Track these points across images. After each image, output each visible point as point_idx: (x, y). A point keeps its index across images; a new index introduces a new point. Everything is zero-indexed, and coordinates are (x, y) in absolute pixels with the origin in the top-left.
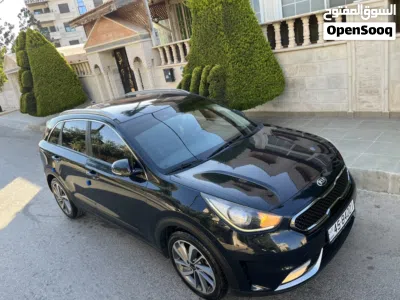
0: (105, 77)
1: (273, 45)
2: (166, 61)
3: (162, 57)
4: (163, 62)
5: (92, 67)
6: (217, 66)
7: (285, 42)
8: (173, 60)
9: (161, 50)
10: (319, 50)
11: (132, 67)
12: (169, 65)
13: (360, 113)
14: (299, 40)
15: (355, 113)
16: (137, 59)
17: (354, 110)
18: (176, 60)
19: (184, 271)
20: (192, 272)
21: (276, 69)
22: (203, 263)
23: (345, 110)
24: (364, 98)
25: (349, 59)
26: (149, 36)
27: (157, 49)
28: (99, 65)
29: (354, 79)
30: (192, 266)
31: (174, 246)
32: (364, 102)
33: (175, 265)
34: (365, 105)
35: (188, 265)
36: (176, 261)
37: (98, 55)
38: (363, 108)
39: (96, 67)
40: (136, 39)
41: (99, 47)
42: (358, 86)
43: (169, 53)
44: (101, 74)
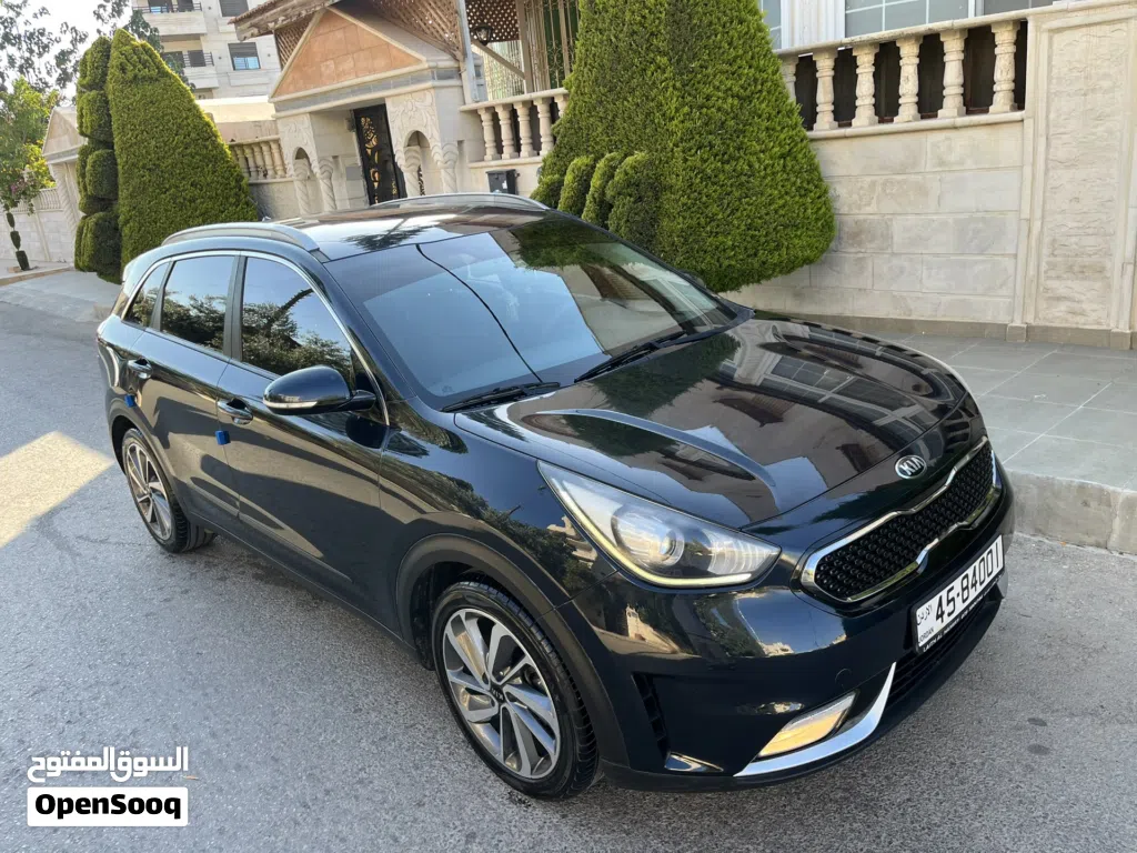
0: (323, 185)
1: (810, 118)
2: (499, 149)
3: (488, 135)
4: (490, 150)
5: (289, 154)
6: (639, 156)
7: (844, 111)
8: (517, 148)
9: (485, 117)
10: (940, 136)
11: (400, 159)
12: (507, 160)
13: (1046, 329)
14: (886, 107)
15: (1029, 329)
16: (417, 138)
17: (1030, 319)
18: (525, 149)
19: (473, 706)
20: (493, 711)
21: (812, 184)
22: (529, 682)
23: (1002, 319)
24: (1060, 287)
25: (1028, 170)
26: (458, 73)
27: (474, 113)
28: (311, 151)
29: (1035, 231)
30: (497, 689)
31: (449, 630)
32: (1059, 299)
33: (446, 688)
34: (1063, 307)
35: (485, 688)
36: (451, 676)
37: (306, 120)
38: (1056, 316)
39: (301, 154)
40: (416, 78)
41: (314, 99)
42: (1045, 251)
43: (508, 126)
44: (311, 178)
